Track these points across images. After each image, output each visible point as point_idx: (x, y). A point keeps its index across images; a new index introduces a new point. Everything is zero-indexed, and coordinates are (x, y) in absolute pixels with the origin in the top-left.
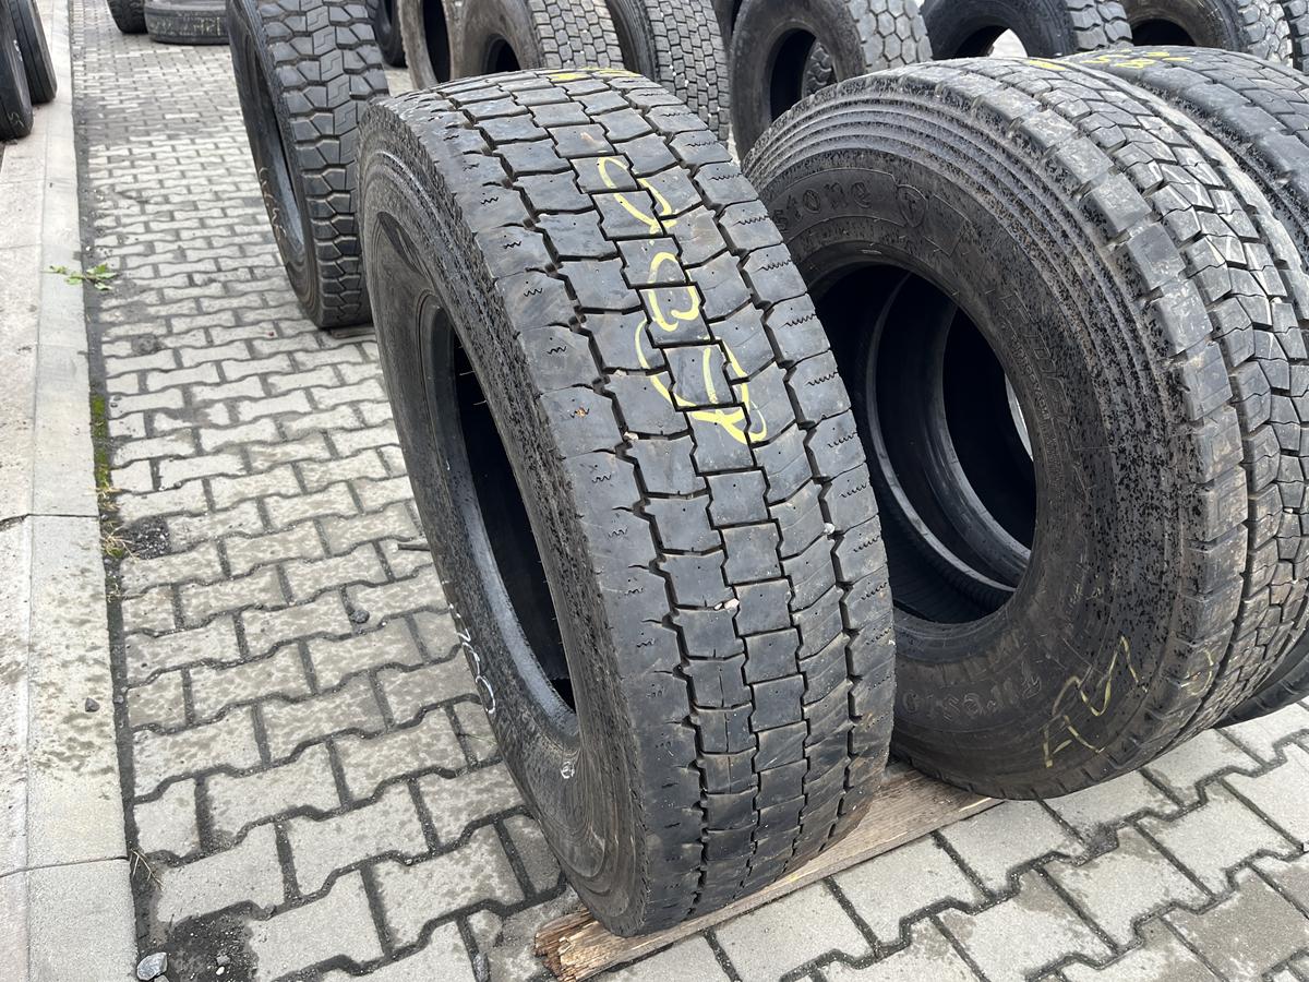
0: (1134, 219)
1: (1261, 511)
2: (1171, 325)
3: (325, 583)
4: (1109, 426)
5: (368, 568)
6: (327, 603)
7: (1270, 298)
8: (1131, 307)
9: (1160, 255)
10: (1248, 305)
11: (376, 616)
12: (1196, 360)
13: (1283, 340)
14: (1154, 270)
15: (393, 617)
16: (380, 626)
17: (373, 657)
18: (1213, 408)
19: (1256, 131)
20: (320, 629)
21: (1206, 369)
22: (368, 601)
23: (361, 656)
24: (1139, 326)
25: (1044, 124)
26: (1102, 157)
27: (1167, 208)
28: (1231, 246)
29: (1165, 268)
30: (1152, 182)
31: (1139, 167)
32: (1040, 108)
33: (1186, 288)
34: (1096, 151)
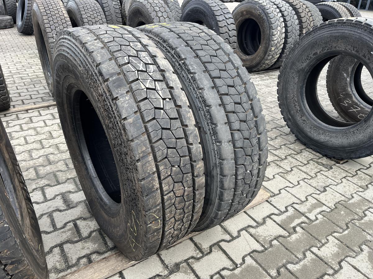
0: (112, 75)
1: (161, 168)
2: (120, 109)
4: (113, 142)
7: (164, 99)
8: (112, 103)
9: (119, 86)
10: (153, 101)
12: (130, 120)
13: (167, 112)
14: (116, 91)
18: (137, 135)
19: (176, 46)
21: (134, 124)
24: (114, 110)
25: (93, 45)
26: (108, 55)
27: (127, 71)
28: (149, 83)
29: (121, 91)
30: (123, 63)
31: (120, 58)
32: (96, 40)
33: (128, 97)
34: (107, 53)
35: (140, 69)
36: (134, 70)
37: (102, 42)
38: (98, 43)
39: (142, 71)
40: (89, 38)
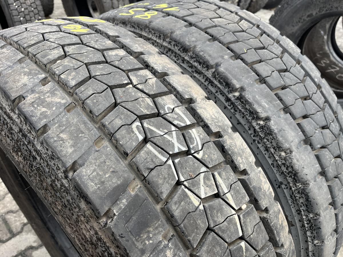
7: (239, 211)
9: (143, 226)
13: (251, 242)
14: (140, 245)
25: (41, 102)
26: (89, 129)
27: (148, 169)
28: (204, 182)
29: (149, 238)
30: (135, 144)
31: (123, 131)
32: (44, 82)
33: (170, 249)
34: (85, 123)
35: (176, 151)
36: (165, 159)
37: (63, 85)
38: (53, 93)
39: (181, 154)
40: (25, 79)
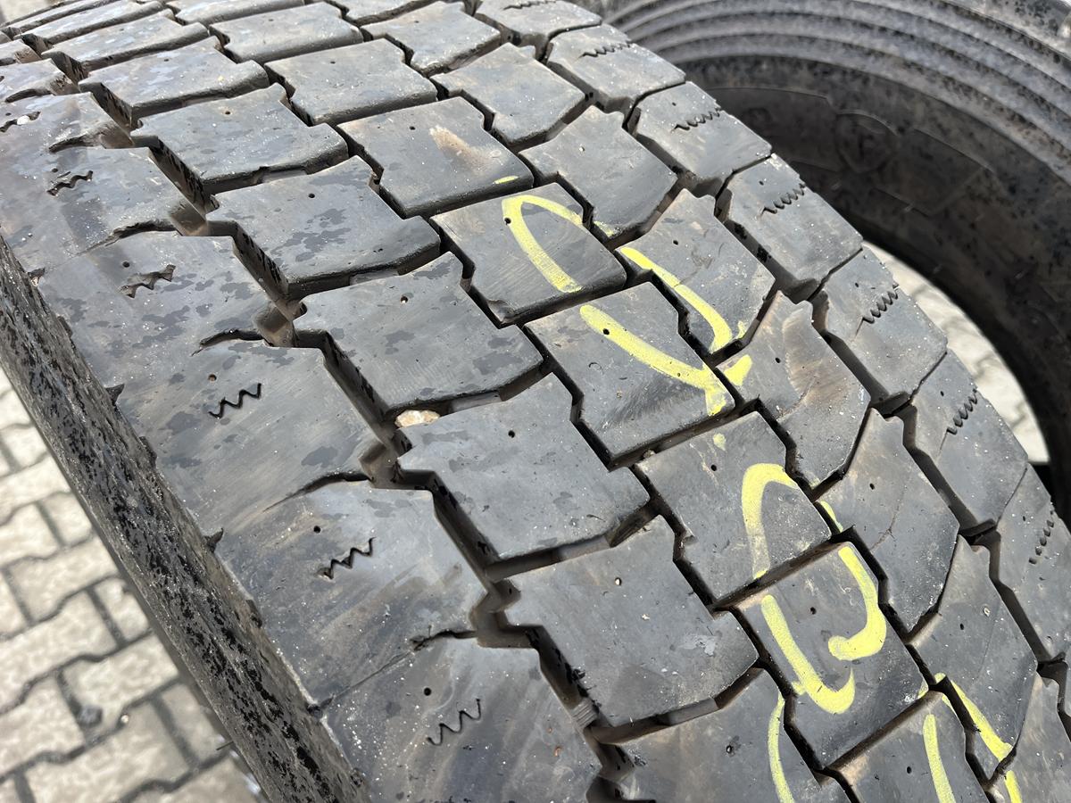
3: (35, 669)
5: (87, 633)
6: (42, 702)
11: (112, 709)
15: (136, 704)
16: (120, 725)
17: (122, 777)
20: (41, 747)
22: (96, 686)
23: (103, 782)
